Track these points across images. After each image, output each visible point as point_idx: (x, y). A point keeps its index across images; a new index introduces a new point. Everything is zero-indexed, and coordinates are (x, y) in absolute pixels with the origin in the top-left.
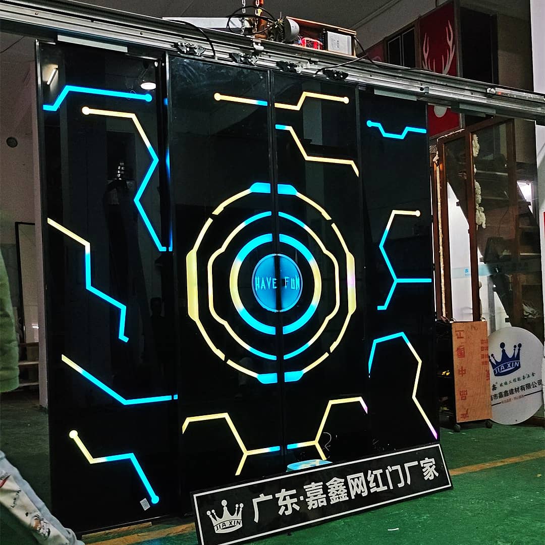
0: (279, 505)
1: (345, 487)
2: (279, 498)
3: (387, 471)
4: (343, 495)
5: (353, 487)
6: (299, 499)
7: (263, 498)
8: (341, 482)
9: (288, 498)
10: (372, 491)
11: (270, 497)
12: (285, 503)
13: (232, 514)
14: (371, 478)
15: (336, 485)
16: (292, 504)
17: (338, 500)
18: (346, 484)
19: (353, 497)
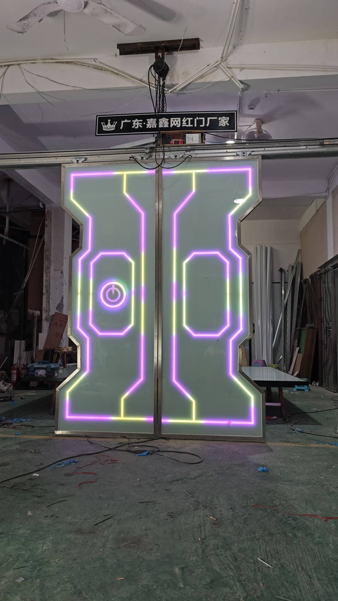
0: (133, 124)
1: (168, 122)
3: (195, 120)
4: (166, 125)
5: (173, 123)
6: (143, 123)
7: (126, 121)
8: (166, 120)
9: (138, 122)
10: (183, 126)
11: (130, 121)
12: (136, 124)
13: (111, 124)
14: (184, 120)
16: (139, 125)
17: (162, 127)
19: (171, 127)
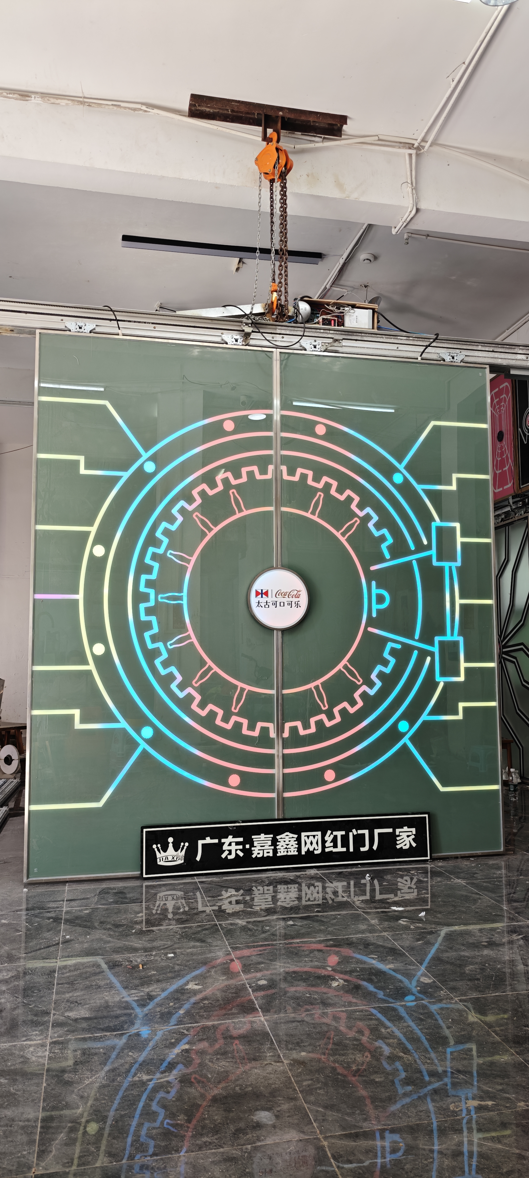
0: (224, 849)
1: (296, 842)
2: (224, 843)
3: (351, 835)
4: (292, 849)
5: (306, 843)
6: (244, 847)
7: (208, 840)
8: (293, 838)
9: (233, 844)
10: (327, 850)
11: (216, 841)
12: (229, 848)
13: (176, 850)
14: (329, 837)
15: (287, 839)
16: (236, 850)
17: (285, 853)
18: (299, 840)
19: (303, 853)
